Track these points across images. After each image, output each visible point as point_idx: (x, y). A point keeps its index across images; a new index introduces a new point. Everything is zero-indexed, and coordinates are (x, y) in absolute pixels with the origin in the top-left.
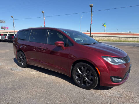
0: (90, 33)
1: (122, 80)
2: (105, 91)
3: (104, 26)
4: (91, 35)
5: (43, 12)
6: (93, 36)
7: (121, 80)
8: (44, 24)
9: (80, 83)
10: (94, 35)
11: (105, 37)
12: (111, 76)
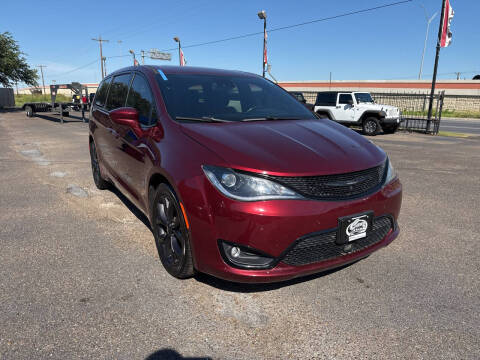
0: (434, 83)
5: (261, 16)
6: (441, 97)
7: (267, 262)
10: (448, 92)
12: (220, 242)
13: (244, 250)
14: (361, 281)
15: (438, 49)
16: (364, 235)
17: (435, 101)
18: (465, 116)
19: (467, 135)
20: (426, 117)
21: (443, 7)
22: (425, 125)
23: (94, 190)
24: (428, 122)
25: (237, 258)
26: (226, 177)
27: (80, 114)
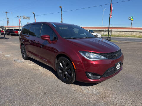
0: (109, 27)
1: (101, 77)
2: (85, 87)
3: (130, 19)
4: (110, 30)
5: (60, 7)
6: (111, 31)
7: (99, 77)
8: (62, 18)
9: (62, 76)
10: (113, 30)
11: (124, 32)
12: (86, 72)
13: (92, 74)
14: (116, 80)
15: (110, 18)
16: (119, 68)
17: (110, 32)
18: (115, 36)
19: (117, 41)
20: (107, 37)
21: (111, 8)
22: (107, 39)
23: (23, 60)
24: (108, 38)
25: (91, 77)
26: (87, 54)
27: (3, 36)
